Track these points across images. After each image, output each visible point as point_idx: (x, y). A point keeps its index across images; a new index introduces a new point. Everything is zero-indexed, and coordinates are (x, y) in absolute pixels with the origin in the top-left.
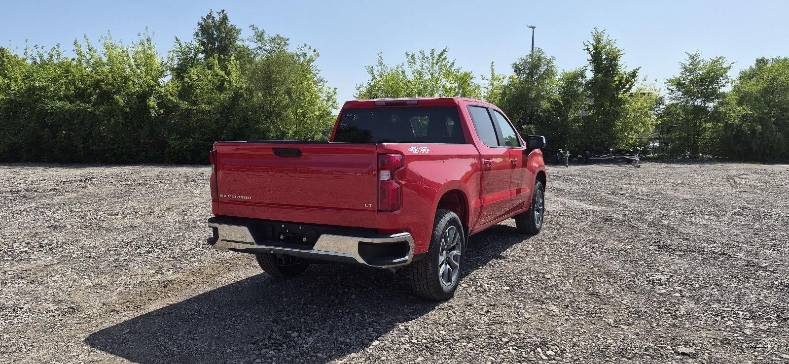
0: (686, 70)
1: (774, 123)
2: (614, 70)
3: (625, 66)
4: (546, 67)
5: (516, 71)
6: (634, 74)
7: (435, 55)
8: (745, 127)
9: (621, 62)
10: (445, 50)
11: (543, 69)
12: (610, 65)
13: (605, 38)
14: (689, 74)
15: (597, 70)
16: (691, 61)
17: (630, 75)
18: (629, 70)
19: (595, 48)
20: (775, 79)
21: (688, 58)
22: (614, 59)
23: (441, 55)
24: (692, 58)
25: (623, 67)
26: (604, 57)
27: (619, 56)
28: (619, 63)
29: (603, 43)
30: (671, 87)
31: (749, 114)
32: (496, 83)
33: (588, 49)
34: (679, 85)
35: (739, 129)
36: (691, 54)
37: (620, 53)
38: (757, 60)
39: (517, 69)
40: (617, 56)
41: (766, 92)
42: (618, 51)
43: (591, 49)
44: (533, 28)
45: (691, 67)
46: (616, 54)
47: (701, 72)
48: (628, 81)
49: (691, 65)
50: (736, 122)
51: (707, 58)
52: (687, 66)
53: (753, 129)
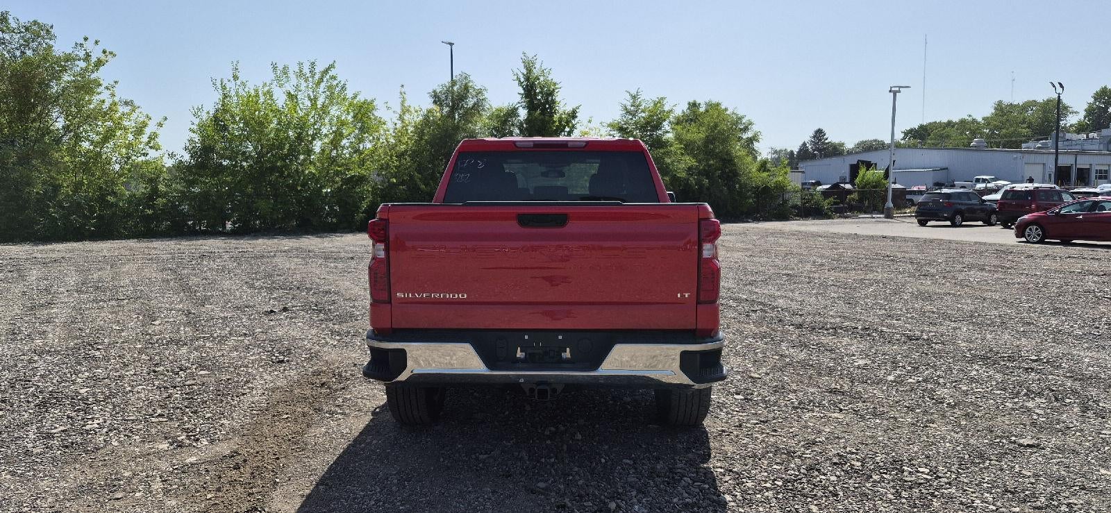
0: (628, 112)
1: (719, 177)
2: (551, 108)
3: (564, 103)
4: (475, 100)
5: (435, 102)
6: (573, 115)
7: (317, 71)
8: (692, 180)
9: (558, 97)
10: (331, 66)
11: (471, 102)
12: (547, 102)
13: (538, 66)
14: (630, 117)
15: (531, 107)
16: (632, 101)
17: (569, 115)
18: (569, 109)
19: (527, 79)
20: (716, 126)
21: (629, 97)
22: (551, 93)
23: (326, 71)
24: (634, 97)
25: (561, 105)
26: (537, 91)
27: (556, 91)
28: (558, 99)
29: (536, 72)
30: (612, 133)
31: (695, 166)
32: (407, 117)
33: (518, 79)
35: (686, 182)
36: (632, 92)
37: (557, 87)
38: (689, 104)
39: (437, 99)
40: (554, 90)
41: (709, 141)
42: (555, 84)
43: (522, 80)
44: (451, 44)
45: (632, 108)
46: (553, 87)
47: (643, 115)
48: (568, 122)
49: (632, 106)
50: (683, 175)
51: (648, 98)
52: (629, 107)
53: (699, 183)
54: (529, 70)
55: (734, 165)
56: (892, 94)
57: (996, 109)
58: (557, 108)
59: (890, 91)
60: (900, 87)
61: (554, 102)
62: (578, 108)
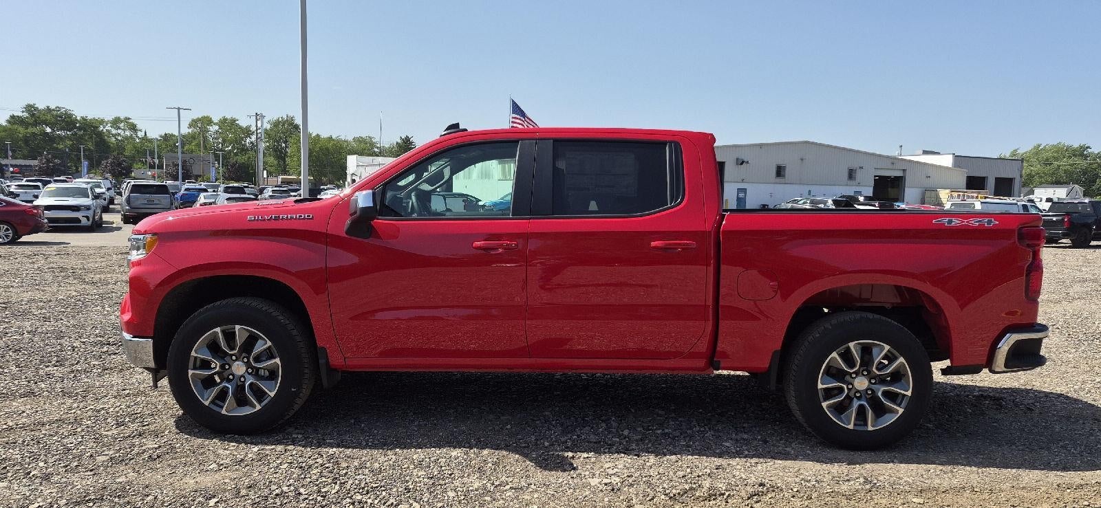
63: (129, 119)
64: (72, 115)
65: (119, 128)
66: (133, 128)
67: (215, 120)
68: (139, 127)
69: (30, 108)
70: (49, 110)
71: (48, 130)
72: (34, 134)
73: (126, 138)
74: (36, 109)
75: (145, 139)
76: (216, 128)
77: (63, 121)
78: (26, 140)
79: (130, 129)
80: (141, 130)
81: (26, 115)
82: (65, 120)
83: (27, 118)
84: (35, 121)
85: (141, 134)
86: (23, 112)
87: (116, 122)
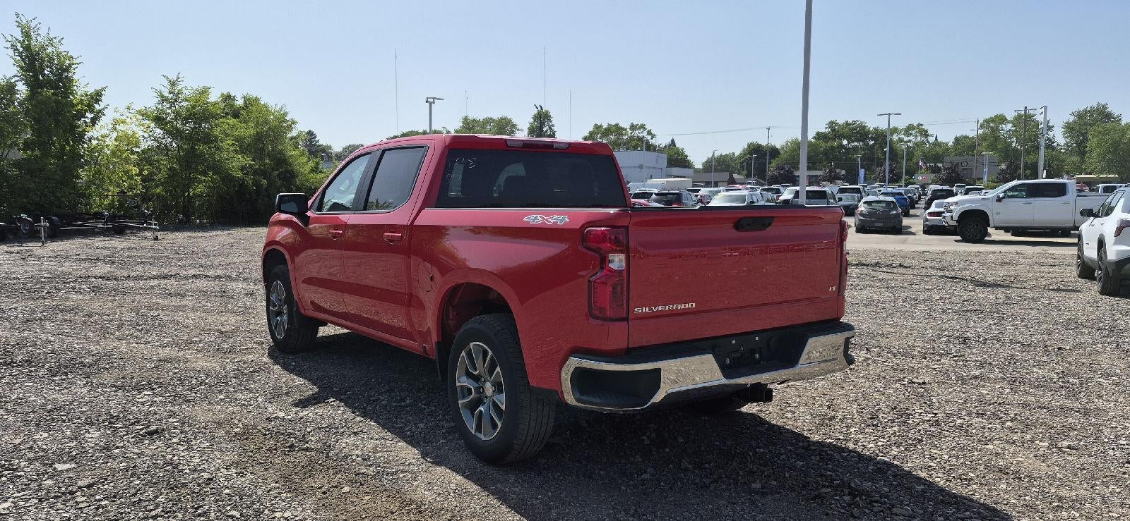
0: (164, 99)
1: (277, 177)
2: (67, 87)
3: (84, 82)
6: (97, 97)
8: (249, 180)
9: (76, 74)
12: (60, 79)
14: (169, 106)
15: (35, 84)
16: (169, 87)
17: (92, 97)
18: (91, 90)
19: (26, 47)
21: (166, 83)
22: (66, 70)
24: (173, 84)
25: (81, 84)
26: (44, 64)
27: (74, 66)
28: (75, 77)
29: (40, 40)
30: (145, 122)
31: (250, 164)
34: (159, 120)
35: (242, 184)
36: (170, 78)
37: (75, 61)
40: (70, 66)
41: (259, 137)
42: (71, 58)
45: (171, 96)
46: (68, 62)
47: (184, 104)
48: (90, 108)
49: (170, 93)
50: (239, 174)
51: (189, 85)
52: (166, 94)
53: (257, 184)
54: (27, 35)
55: (290, 164)
56: (428, 104)
57: (463, 123)
58: (75, 88)
59: (427, 102)
60: (434, 98)
61: (70, 80)
62: (103, 89)
63: (921, 125)
64: (865, 127)
65: (911, 134)
66: (925, 134)
67: (1010, 116)
68: (930, 132)
69: (832, 124)
70: (847, 124)
71: (845, 142)
72: (833, 148)
73: (916, 144)
74: (837, 124)
75: (936, 143)
76: (1009, 126)
77: (857, 133)
78: (826, 153)
79: (921, 135)
80: (932, 135)
81: (828, 131)
82: (858, 132)
83: (829, 133)
84: (835, 135)
85: (932, 140)
86: (826, 128)
87: (909, 130)
